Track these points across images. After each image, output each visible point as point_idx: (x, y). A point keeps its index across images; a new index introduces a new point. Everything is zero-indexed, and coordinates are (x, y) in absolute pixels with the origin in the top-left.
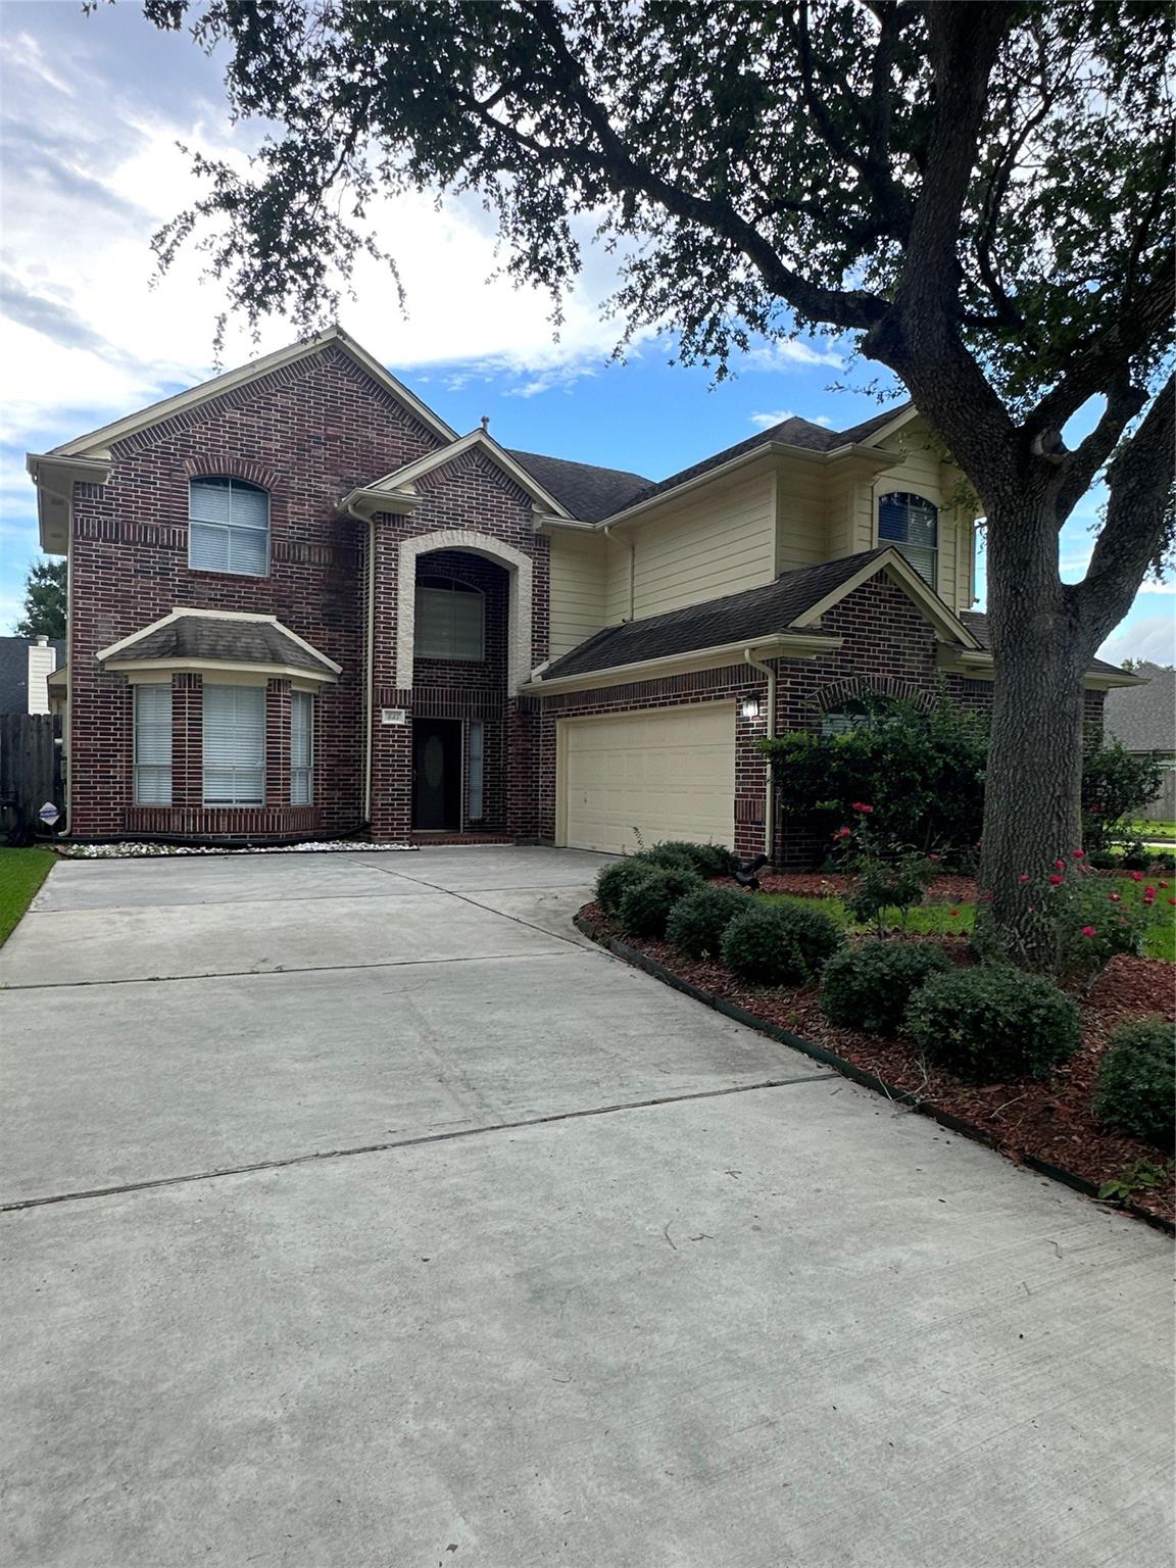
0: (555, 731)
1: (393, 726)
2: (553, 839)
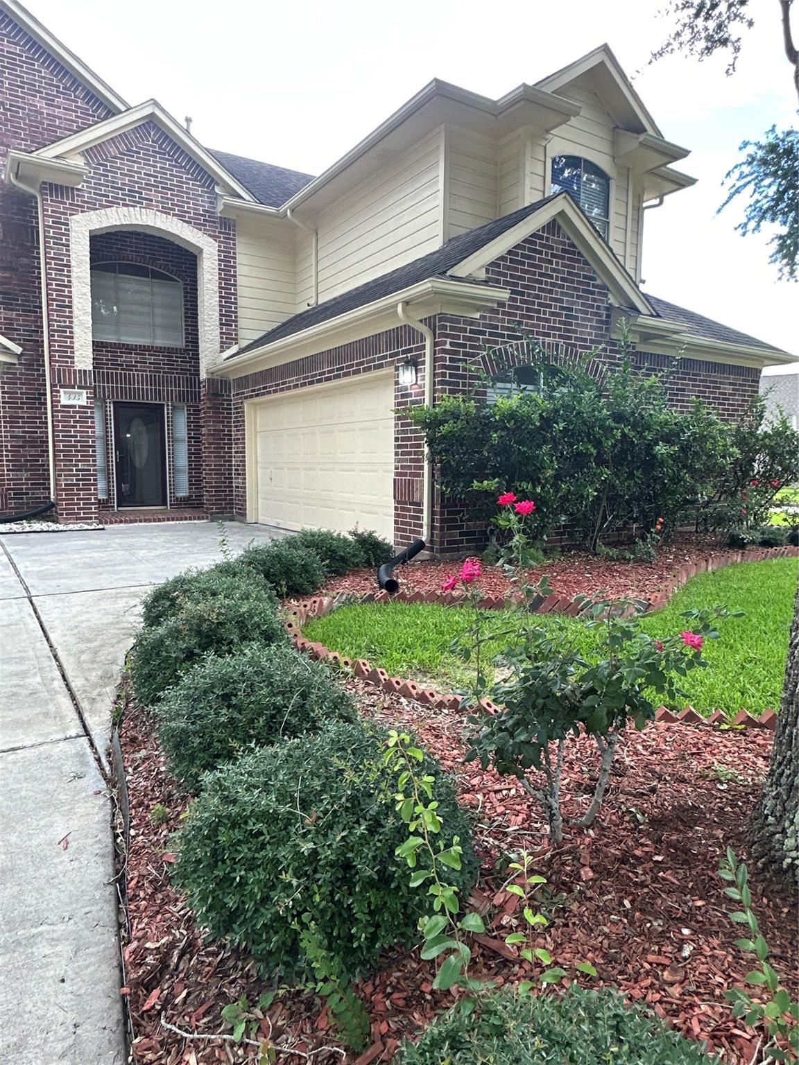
0: (243, 412)
1: (73, 406)
2: (244, 515)
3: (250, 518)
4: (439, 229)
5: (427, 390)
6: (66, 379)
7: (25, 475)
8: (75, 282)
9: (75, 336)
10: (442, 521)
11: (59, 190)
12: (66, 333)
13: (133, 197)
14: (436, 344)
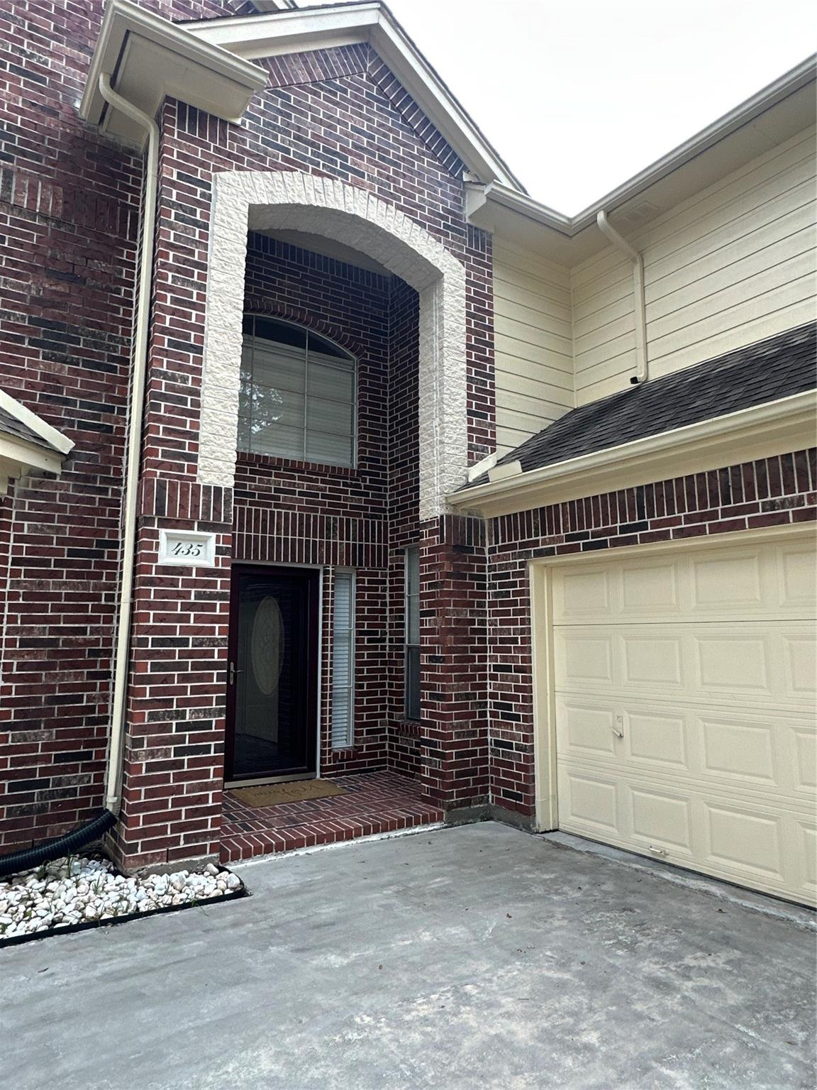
0: (525, 583)
1: (185, 570)
2: (529, 811)
3: (544, 819)
6: (175, 505)
12: (187, 404)
13: (332, 163)
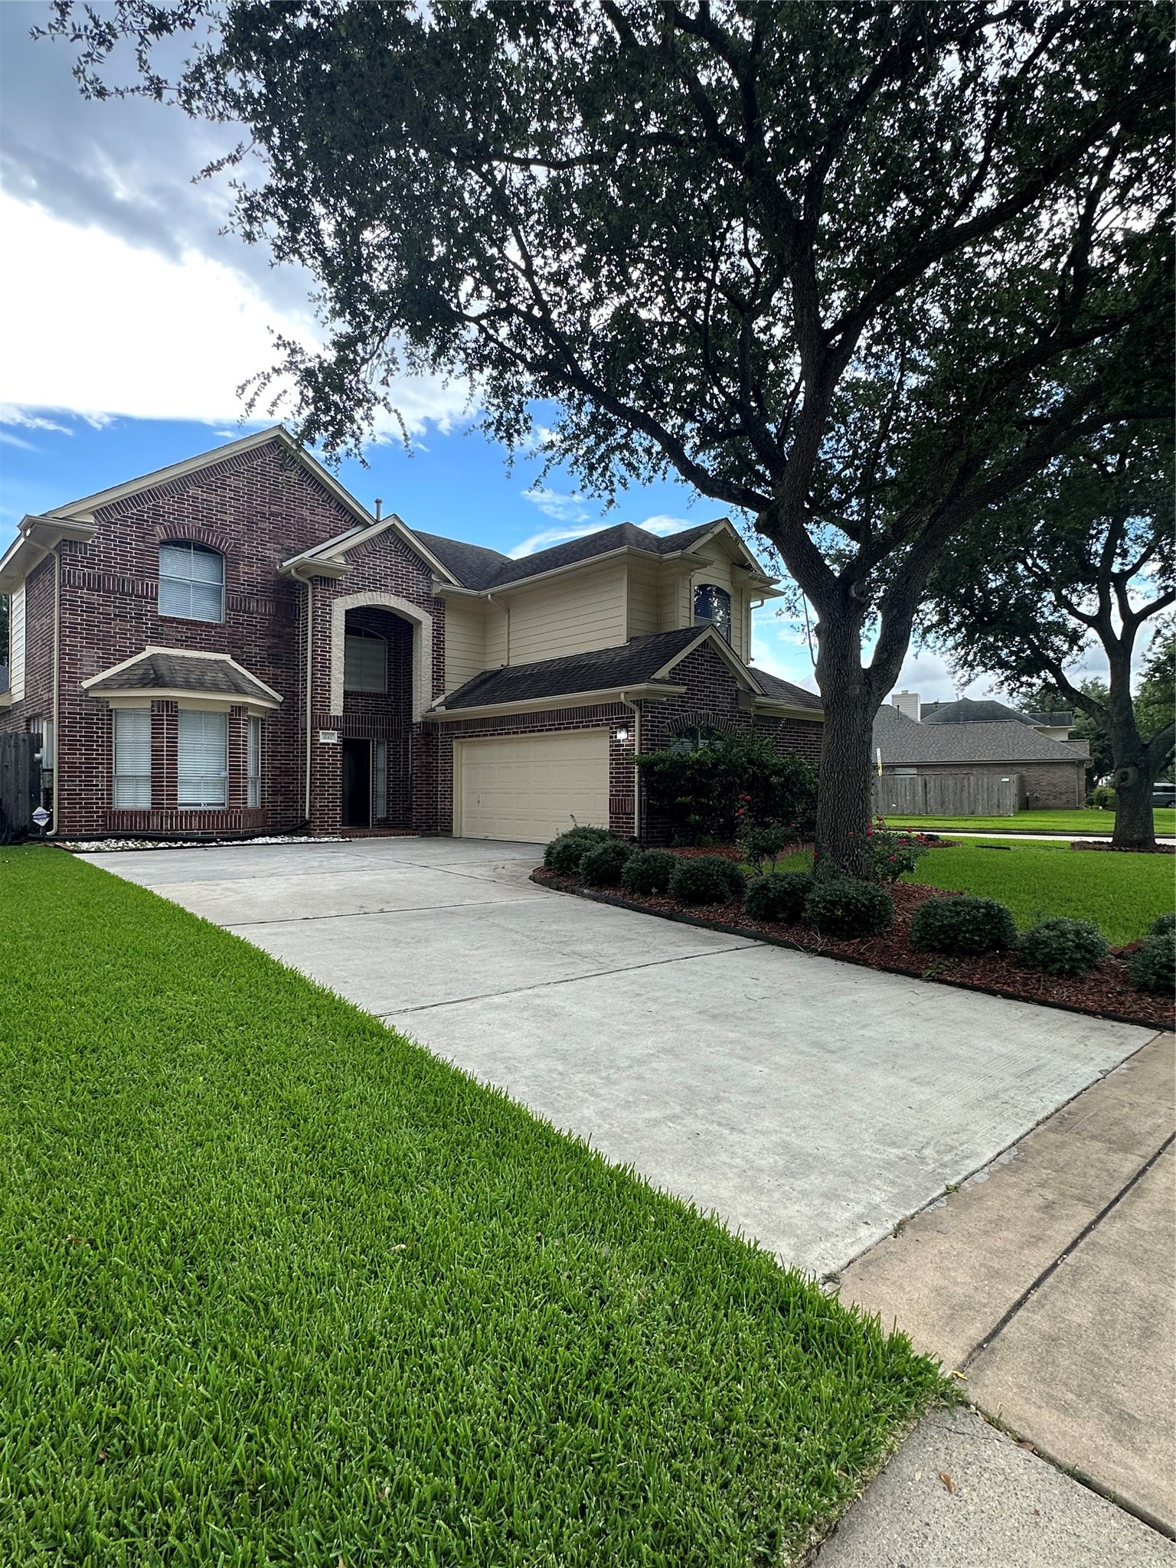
0: (452, 748)
1: (328, 744)
2: (451, 831)
3: (455, 833)
4: (624, 630)
5: (637, 743)
6: (323, 722)
7: (280, 798)
8: (334, 649)
9: (332, 689)
10: (647, 824)
11: (326, 580)
12: (326, 687)
13: (375, 585)
14: (642, 717)
